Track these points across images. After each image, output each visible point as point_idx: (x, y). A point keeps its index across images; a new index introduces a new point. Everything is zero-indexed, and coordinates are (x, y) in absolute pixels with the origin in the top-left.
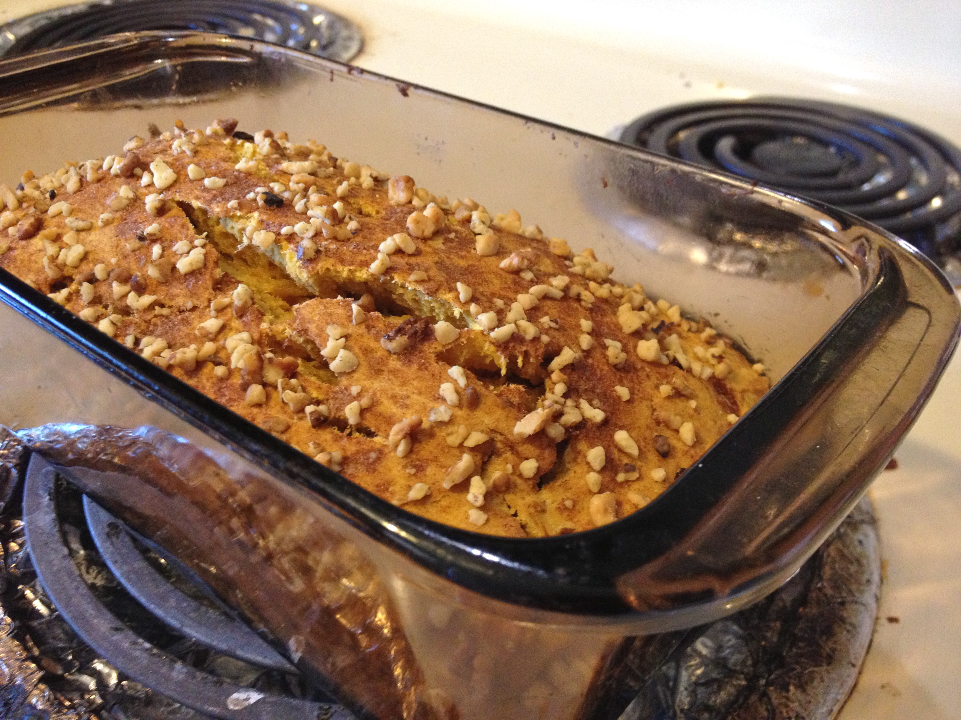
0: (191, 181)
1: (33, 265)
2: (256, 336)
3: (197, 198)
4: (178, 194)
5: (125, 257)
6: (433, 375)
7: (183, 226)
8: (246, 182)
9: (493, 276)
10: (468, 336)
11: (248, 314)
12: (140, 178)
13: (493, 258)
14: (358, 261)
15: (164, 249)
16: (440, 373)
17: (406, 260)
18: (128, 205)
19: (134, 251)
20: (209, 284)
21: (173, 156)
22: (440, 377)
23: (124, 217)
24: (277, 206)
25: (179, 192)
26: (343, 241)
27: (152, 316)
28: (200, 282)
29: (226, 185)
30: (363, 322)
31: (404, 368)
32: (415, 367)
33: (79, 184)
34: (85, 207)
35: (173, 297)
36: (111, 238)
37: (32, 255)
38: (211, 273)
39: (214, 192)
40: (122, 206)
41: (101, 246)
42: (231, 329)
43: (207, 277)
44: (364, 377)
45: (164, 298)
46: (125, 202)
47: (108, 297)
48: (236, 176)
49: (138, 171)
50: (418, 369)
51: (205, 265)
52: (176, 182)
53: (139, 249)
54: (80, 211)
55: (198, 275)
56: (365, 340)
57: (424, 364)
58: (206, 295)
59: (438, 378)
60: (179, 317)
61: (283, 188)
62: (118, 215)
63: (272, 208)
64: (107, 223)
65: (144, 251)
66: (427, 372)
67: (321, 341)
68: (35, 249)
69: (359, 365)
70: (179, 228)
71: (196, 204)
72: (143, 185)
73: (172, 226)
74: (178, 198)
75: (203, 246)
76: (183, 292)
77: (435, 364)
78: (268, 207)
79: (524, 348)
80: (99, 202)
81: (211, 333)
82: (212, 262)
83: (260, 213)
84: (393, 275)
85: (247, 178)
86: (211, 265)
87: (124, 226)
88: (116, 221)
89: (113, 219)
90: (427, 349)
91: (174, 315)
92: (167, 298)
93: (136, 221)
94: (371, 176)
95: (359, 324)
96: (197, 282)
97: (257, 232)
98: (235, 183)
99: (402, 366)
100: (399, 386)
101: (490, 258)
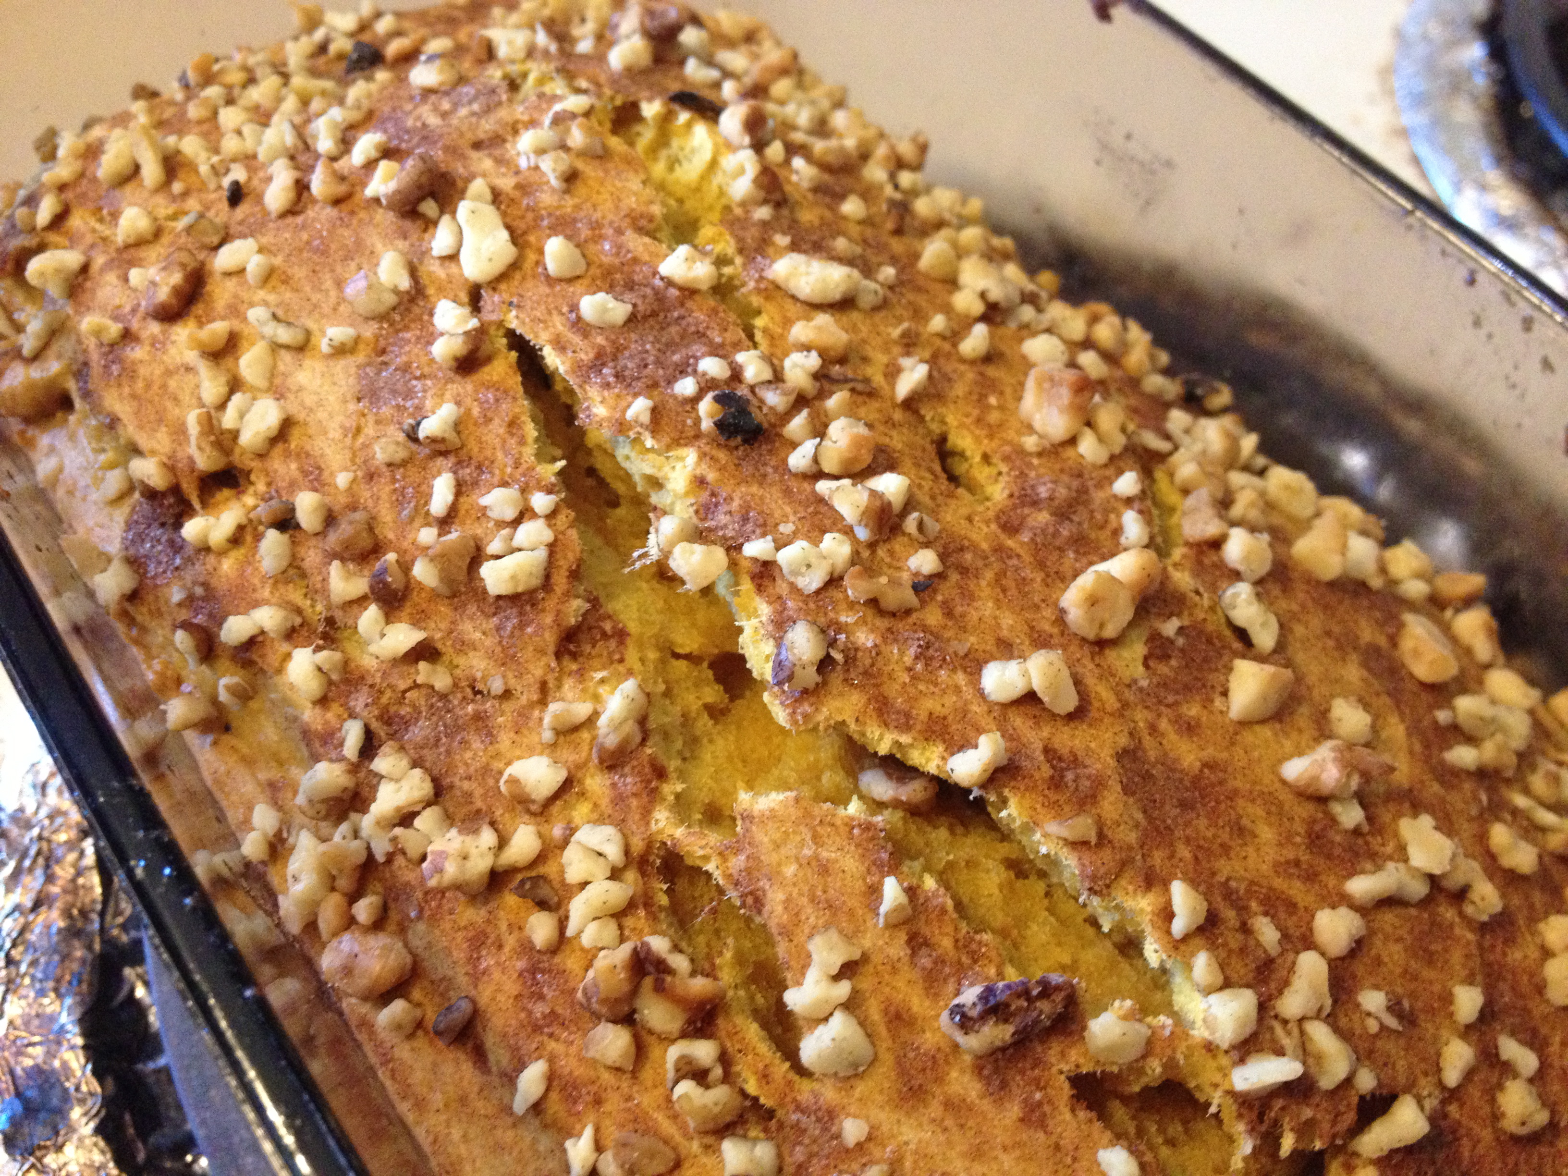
0: (550, 281)
1: (169, 404)
2: (638, 845)
3: (560, 346)
4: (514, 313)
5: (371, 476)
6: (1057, 1147)
7: (513, 424)
8: (681, 318)
9: (1260, 812)
10: (1168, 1052)
11: (627, 769)
12: (430, 224)
13: (1266, 732)
14: (923, 716)
15: (460, 489)
16: (1077, 1148)
17: (1046, 732)
18: (394, 309)
19: (390, 465)
20: (550, 638)
21: (517, 172)
22: (1075, 1159)
23: (382, 343)
24: (746, 441)
25: (519, 307)
26: (894, 615)
27: (409, 683)
28: (529, 630)
29: (632, 320)
30: (904, 923)
31: (986, 1105)
32: (1014, 1111)
33: (291, 195)
34: (299, 273)
35: (464, 646)
36: (345, 402)
37: (169, 373)
38: (558, 612)
39: (600, 340)
40: (382, 309)
41: (321, 415)
42: (582, 794)
43: (548, 619)
44: (879, 1098)
45: (442, 638)
46: (390, 299)
47: (319, 586)
48: (656, 292)
49: (429, 207)
50: (1022, 1120)
51: (547, 577)
52: (514, 266)
53: (404, 463)
54: (286, 280)
55: (528, 608)
56: (901, 984)
57: (1040, 1104)
58: (537, 670)
59: (1069, 1160)
60: (470, 708)
61: (767, 375)
62: (369, 331)
63: (733, 443)
64: (341, 351)
65: (413, 473)
66: (1041, 1135)
67: (789, 952)
68: (178, 360)
69: (875, 1060)
70: (501, 431)
71: (552, 359)
72: (436, 252)
73: (488, 420)
74: (513, 323)
75: (551, 516)
76: (489, 642)
77: (1068, 1116)
78: (722, 440)
79: (1308, 1113)
80: (333, 271)
81: (533, 802)
82: (564, 573)
83: (702, 455)
84: (1006, 792)
85: (682, 305)
86: (560, 581)
87: (378, 373)
88: (361, 346)
89: (357, 340)
90: (1053, 1060)
91: (459, 696)
92: (449, 643)
93: (405, 369)
94: (983, 295)
95: (893, 926)
96: (522, 626)
97: (684, 544)
98: (654, 314)
99: (982, 1097)
100: (964, 1155)
101: (1258, 728)
